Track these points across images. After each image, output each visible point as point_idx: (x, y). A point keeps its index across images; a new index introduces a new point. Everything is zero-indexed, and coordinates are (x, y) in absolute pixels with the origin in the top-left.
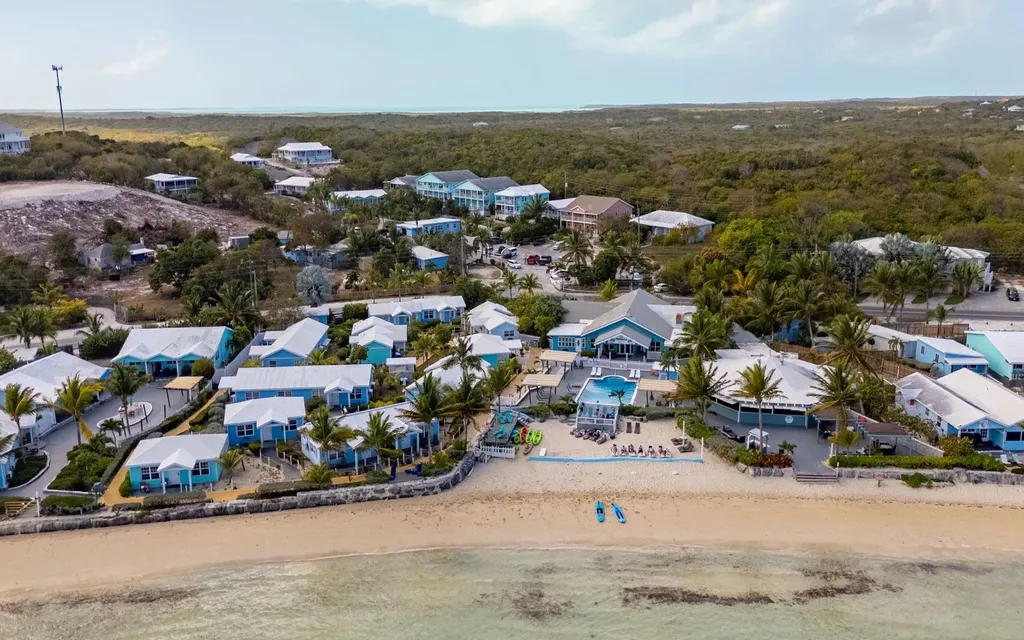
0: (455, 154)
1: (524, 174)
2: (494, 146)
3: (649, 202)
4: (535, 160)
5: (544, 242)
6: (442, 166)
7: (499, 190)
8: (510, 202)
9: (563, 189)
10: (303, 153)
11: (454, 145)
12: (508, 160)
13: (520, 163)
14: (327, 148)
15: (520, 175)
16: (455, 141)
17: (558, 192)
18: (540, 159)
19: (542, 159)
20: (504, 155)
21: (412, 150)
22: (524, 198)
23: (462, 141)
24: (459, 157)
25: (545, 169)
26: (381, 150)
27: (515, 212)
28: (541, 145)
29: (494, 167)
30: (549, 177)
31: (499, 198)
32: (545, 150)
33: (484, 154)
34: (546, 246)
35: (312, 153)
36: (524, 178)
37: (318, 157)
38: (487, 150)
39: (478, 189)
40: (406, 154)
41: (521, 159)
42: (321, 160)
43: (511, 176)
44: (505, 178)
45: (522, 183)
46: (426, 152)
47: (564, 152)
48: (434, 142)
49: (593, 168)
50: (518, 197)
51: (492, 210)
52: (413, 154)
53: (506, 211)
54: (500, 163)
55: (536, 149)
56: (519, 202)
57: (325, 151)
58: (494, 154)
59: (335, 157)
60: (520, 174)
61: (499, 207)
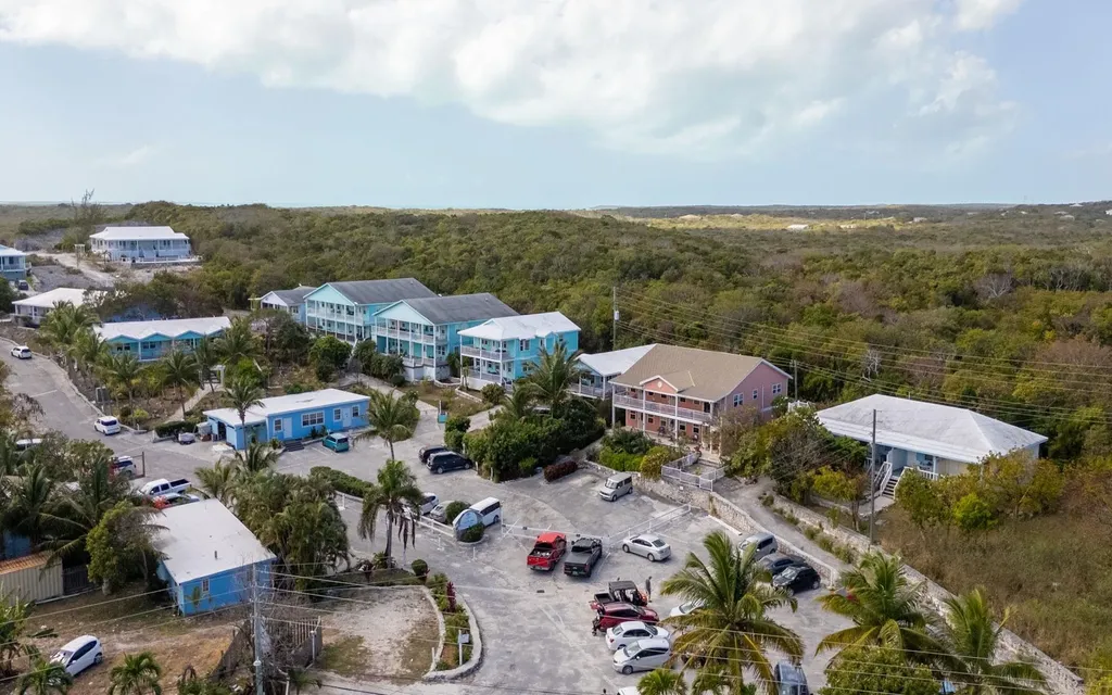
0: (401, 248)
1: (523, 289)
2: (474, 236)
3: (823, 364)
4: (547, 263)
5: (571, 470)
6: (371, 270)
7: (472, 322)
8: (493, 350)
9: (609, 322)
10: (133, 243)
11: (406, 234)
12: (497, 259)
13: (518, 266)
14: (182, 236)
15: (516, 290)
16: (410, 228)
17: (597, 329)
18: (555, 261)
19: (558, 260)
20: (489, 251)
21: (331, 242)
22: (524, 344)
23: (422, 228)
24: (408, 253)
25: (565, 279)
26: (278, 240)
27: (503, 373)
28: (555, 234)
29: (470, 274)
30: (576, 294)
31: (469, 341)
32: (564, 243)
33: (454, 249)
34: (578, 481)
35: (153, 244)
36: (524, 296)
37: (162, 252)
38: (460, 242)
39: (425, 321)
40: (319, 249)
41: (519, 258)
42: (164, 257)
43: (498, 291)
44: (487, 296)
45: (521, 308)
46: (355, 245)
47: (599, 248)
48: (373, 229)
49: (658, 277)
50: (512, 341)
51: (454, 365)
52: (331, 248)
53: (484, 369)
54: (480, 266)
55: (549, 244)
56: (513, 351)
57: (176, 242)
58: (470, 252)
59: (194, 252)
60: (516, 288)
61: (469, 362)
